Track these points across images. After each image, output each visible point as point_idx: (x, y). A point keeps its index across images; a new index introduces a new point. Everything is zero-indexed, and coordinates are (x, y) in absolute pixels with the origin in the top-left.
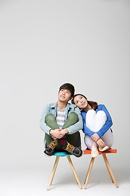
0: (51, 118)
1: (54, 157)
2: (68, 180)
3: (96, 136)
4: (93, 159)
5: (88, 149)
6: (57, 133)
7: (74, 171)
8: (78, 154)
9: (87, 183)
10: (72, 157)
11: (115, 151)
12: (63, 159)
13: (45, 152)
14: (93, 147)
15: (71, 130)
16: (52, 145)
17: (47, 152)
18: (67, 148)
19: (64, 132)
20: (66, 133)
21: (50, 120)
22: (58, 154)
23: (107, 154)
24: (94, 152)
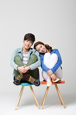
0: (18, 59)
1: (20, 86)
3: (50, 72)
4: (48, 87)
5: (44, 81)
6: (23, 69)
7: (34, 96)
8: (38, 84)
10: (33, 86)
11: (64, 82)
12: (27, 87)
13: (14, 83)
14: (48, 79)
15: (32, 67)
16: (19, 78)
17: (15, 83)
18: (30, 80)
19: (27, 68)
20: (29, 69)
21: (18, 60)
22: (23, 84)
23: (58, 85)
24: (49, 83)
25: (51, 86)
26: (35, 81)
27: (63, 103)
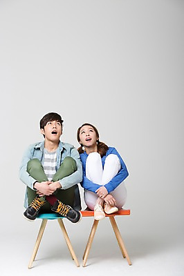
0: (35, 165)
2: (59, 254)
3: (103, 191)
4: (96, 222)
6: (45, 188)
7: (68, 241)
9: (87, 258)
11: (128, 213)
12: (52, 223)
13: (25, 214)
14: (97, 205)
15: (65, 183)
16: (37, 203)
17: (28, 214)
18: (58, 210)
22: (45, 216)
25: (103, 219)
26: (68, 212)
27: (126, 255)
